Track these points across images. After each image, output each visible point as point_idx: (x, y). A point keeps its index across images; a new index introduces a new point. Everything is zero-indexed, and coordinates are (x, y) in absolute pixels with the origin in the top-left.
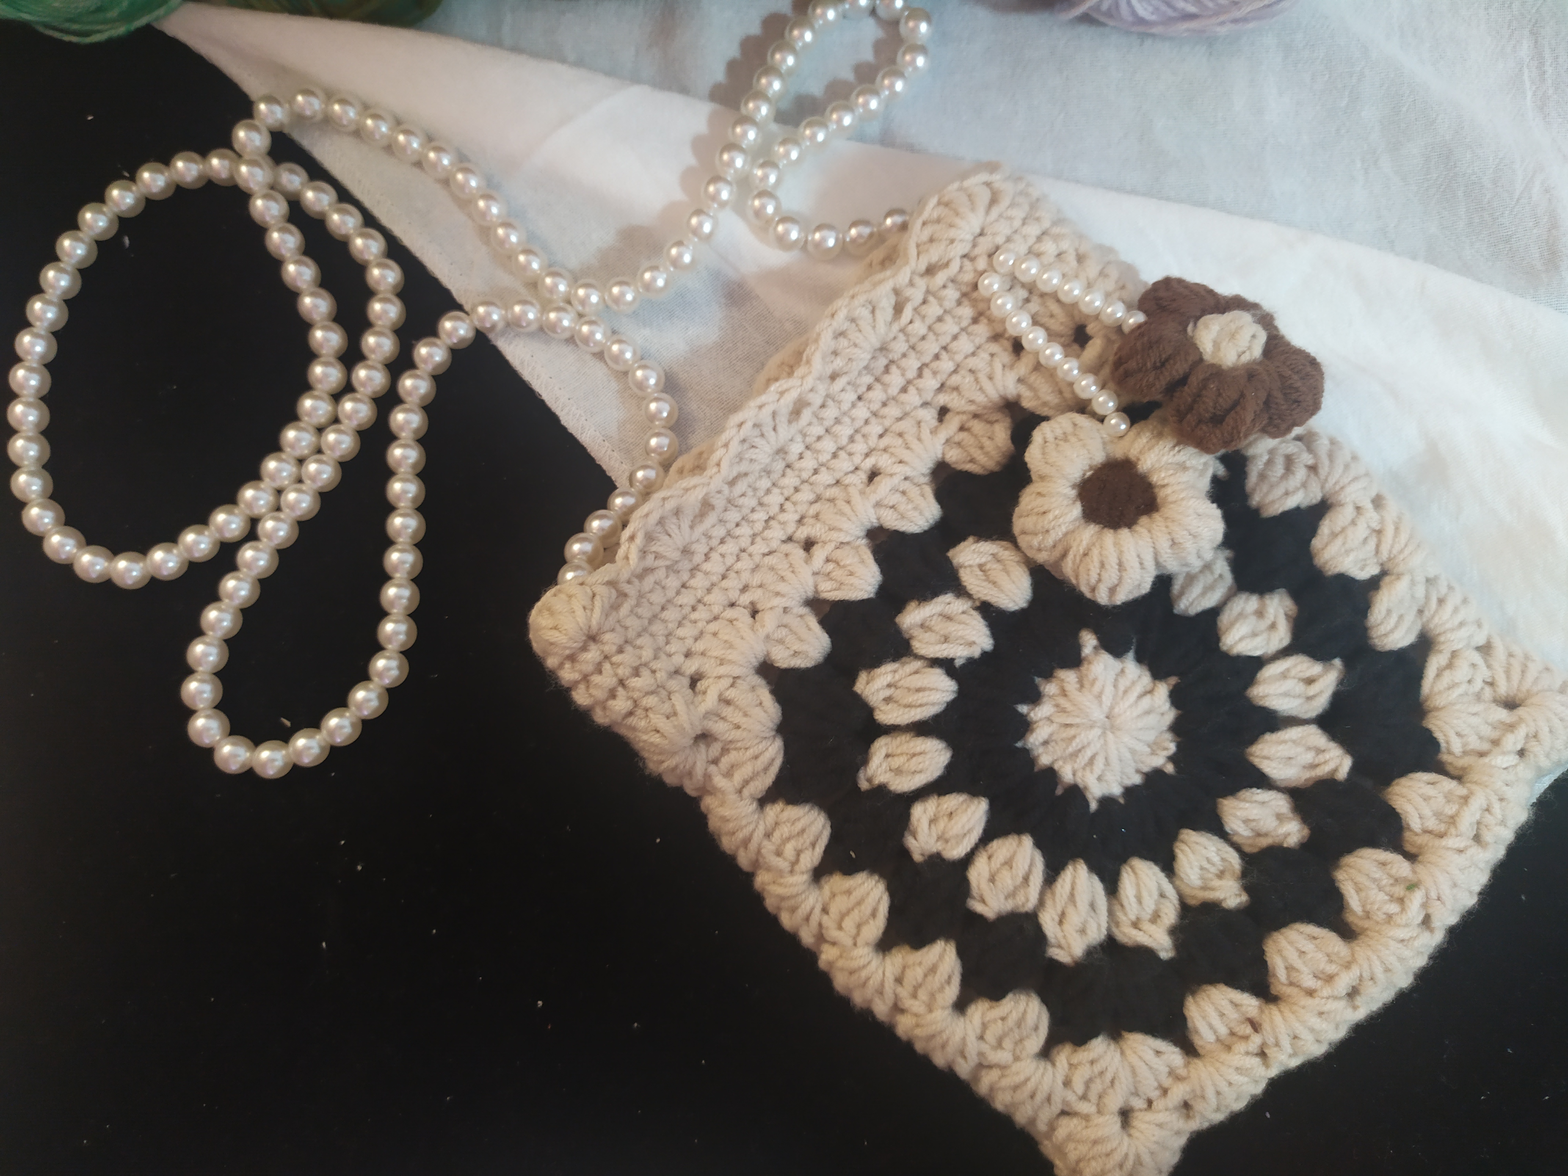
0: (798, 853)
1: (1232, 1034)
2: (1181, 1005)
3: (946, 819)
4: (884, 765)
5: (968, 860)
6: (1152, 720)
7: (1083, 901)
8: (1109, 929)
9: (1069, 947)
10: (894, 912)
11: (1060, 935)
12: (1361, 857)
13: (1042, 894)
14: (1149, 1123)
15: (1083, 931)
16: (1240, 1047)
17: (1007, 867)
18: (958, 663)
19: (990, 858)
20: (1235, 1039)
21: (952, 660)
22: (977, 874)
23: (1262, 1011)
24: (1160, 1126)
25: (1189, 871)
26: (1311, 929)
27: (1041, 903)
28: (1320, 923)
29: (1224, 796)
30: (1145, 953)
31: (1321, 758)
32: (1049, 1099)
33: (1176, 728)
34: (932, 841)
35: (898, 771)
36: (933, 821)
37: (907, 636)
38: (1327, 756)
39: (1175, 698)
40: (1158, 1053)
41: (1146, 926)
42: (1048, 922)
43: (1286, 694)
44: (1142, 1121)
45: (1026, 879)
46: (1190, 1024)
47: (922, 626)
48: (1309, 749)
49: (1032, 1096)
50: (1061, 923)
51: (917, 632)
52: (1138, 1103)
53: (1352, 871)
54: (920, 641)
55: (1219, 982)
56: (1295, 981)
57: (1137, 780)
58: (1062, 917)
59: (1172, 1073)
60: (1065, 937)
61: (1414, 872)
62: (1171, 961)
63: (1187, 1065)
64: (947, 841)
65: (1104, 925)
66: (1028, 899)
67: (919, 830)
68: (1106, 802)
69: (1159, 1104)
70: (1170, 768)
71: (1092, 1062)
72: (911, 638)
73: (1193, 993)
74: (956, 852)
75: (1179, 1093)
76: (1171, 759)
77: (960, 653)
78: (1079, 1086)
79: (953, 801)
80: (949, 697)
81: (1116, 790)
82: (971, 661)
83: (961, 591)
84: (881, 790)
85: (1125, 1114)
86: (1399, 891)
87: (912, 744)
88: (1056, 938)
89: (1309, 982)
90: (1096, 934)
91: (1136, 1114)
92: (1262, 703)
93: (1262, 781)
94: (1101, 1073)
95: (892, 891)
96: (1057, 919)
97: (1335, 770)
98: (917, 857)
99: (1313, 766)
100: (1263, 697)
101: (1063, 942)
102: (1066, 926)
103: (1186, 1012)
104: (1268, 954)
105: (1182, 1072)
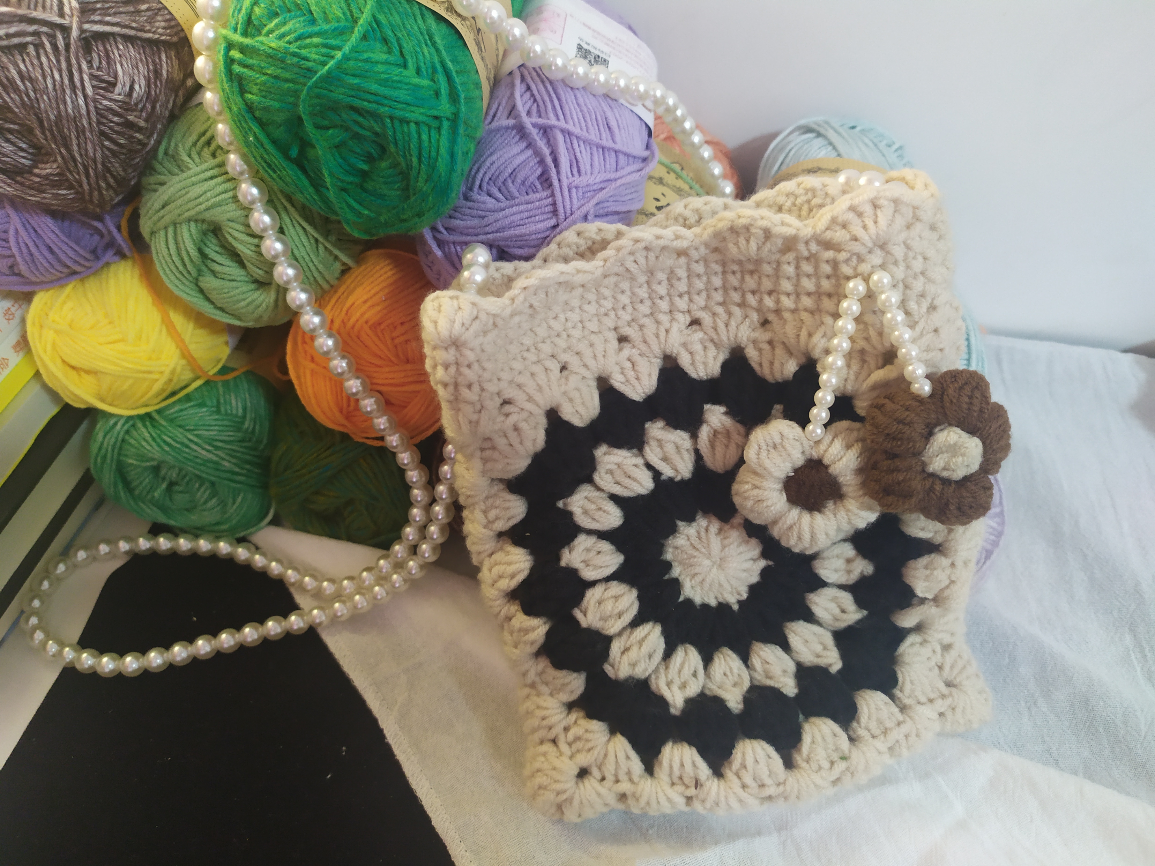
0: (497, 518)
1: (681, 778)
2: (663, 743)
3: (595, 553)
4: (581, 502)
5: (593, 584)
6: (744, 575)
7: (646, 648)
8: (650, 676)
9: (618, 670)
10: (525, 583)
11: (618, 659)
12: (825, 723)
13: (624, 629)
14: (593, 788)
15: (634, 665)
16: (680, 788)
17: (614, 600)
18: (663, 477)
19: (606, 590)
20: (679, 782)
21: (662, 474)
22: (592, 595)
23: (708, 779)
24: (599, 794)
25: (717, 670)
26: (770, 750)
27: (620, 634)
28: (778, 750)
29: (758, 640)
30: (662, 702)
31: (825, 653)
32: (550, 728)
33: (753, 589)
34: (579, 560)
35: (585, 512)
36: (588, 550)
37: (646, 439)
38: (829, 653)
39: (764, 573)
40: (628, 758)
41: (675, 688)
42: (616, 647)
43: (826, 609)
44: (590, 784)
45: (620, 615)
46: (660, 756)
47: (659, 441)
48: (821, 643)
49: (543, 719)
50: (623, 653)
51: (653, 443)
52: (595, 772)
53: (814, 728)
54: (651, 450)
55: (694, 746)
56: (741, 774)
57: (713, 603)
58: (626, 650)
59: (629, 773)
60: (620, 662)
61: (850, 751)
62: (675, 717)
63: (641, 777)
64: (588, 565)
65: (650, 671)
66: (612, 628)
67: (576, 549)
68: (689, 602)
69: (608, 783)
70: (736, 607)
71: (587, 731)
72: (648, 443)
73: (675, 742)
74: (588, 574)
75: (624, 786)
76: (739, 602)
77: (667, 472)
78: (571, 735)
79: (606, 546)
80: (643, 491)
81: (698, 600)
82: (671, 480)
83: (694, 436)
84: (569, 515)
85: (583, 773)
86: (835, 757)
87: (605, 503)
88: (614, 660)
89: (748, 779)
90: (640, 672)
91: (590, 777)
92: (810, 605)
93: (786, 647)
94: (587, 741)
95: (533, 570)
96: (622, 649)
97: (830, 665)
98: (563, 563)
99: (818, 656)
100: (815, 603)
101: (617, 664)
102: (625, 657)
103: (663, 750)
104: (735, 750)
105: (636, 779)
